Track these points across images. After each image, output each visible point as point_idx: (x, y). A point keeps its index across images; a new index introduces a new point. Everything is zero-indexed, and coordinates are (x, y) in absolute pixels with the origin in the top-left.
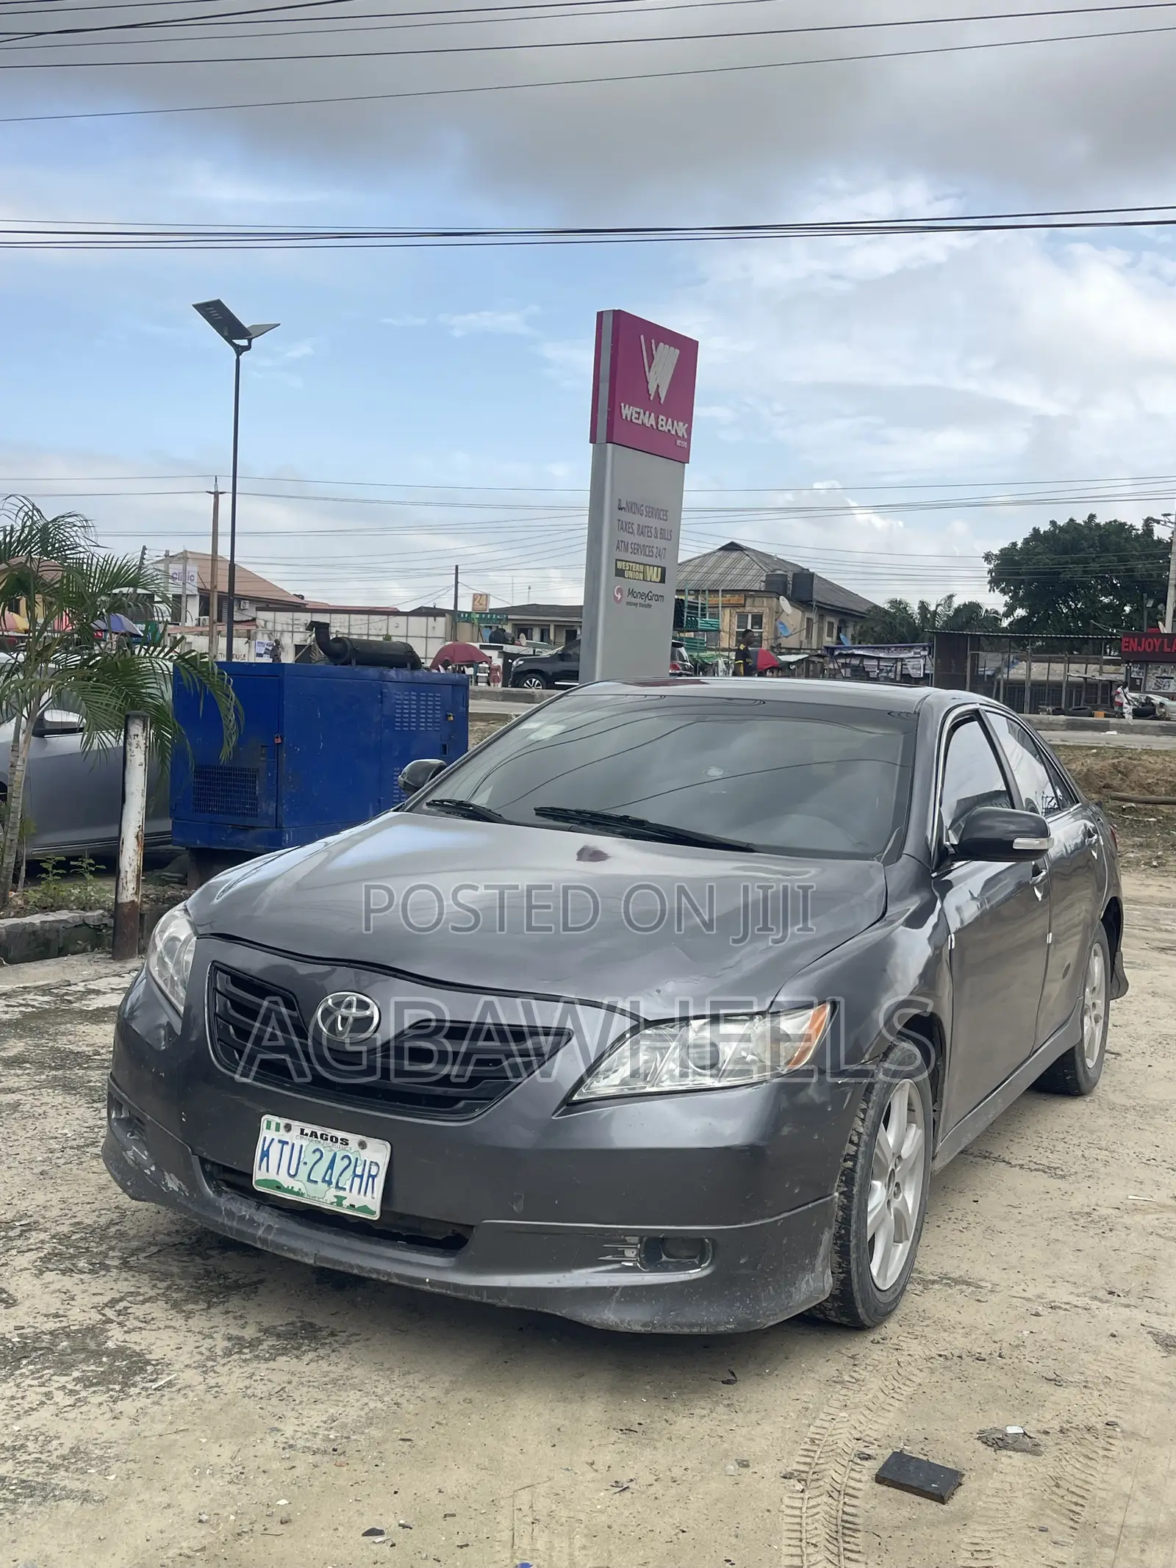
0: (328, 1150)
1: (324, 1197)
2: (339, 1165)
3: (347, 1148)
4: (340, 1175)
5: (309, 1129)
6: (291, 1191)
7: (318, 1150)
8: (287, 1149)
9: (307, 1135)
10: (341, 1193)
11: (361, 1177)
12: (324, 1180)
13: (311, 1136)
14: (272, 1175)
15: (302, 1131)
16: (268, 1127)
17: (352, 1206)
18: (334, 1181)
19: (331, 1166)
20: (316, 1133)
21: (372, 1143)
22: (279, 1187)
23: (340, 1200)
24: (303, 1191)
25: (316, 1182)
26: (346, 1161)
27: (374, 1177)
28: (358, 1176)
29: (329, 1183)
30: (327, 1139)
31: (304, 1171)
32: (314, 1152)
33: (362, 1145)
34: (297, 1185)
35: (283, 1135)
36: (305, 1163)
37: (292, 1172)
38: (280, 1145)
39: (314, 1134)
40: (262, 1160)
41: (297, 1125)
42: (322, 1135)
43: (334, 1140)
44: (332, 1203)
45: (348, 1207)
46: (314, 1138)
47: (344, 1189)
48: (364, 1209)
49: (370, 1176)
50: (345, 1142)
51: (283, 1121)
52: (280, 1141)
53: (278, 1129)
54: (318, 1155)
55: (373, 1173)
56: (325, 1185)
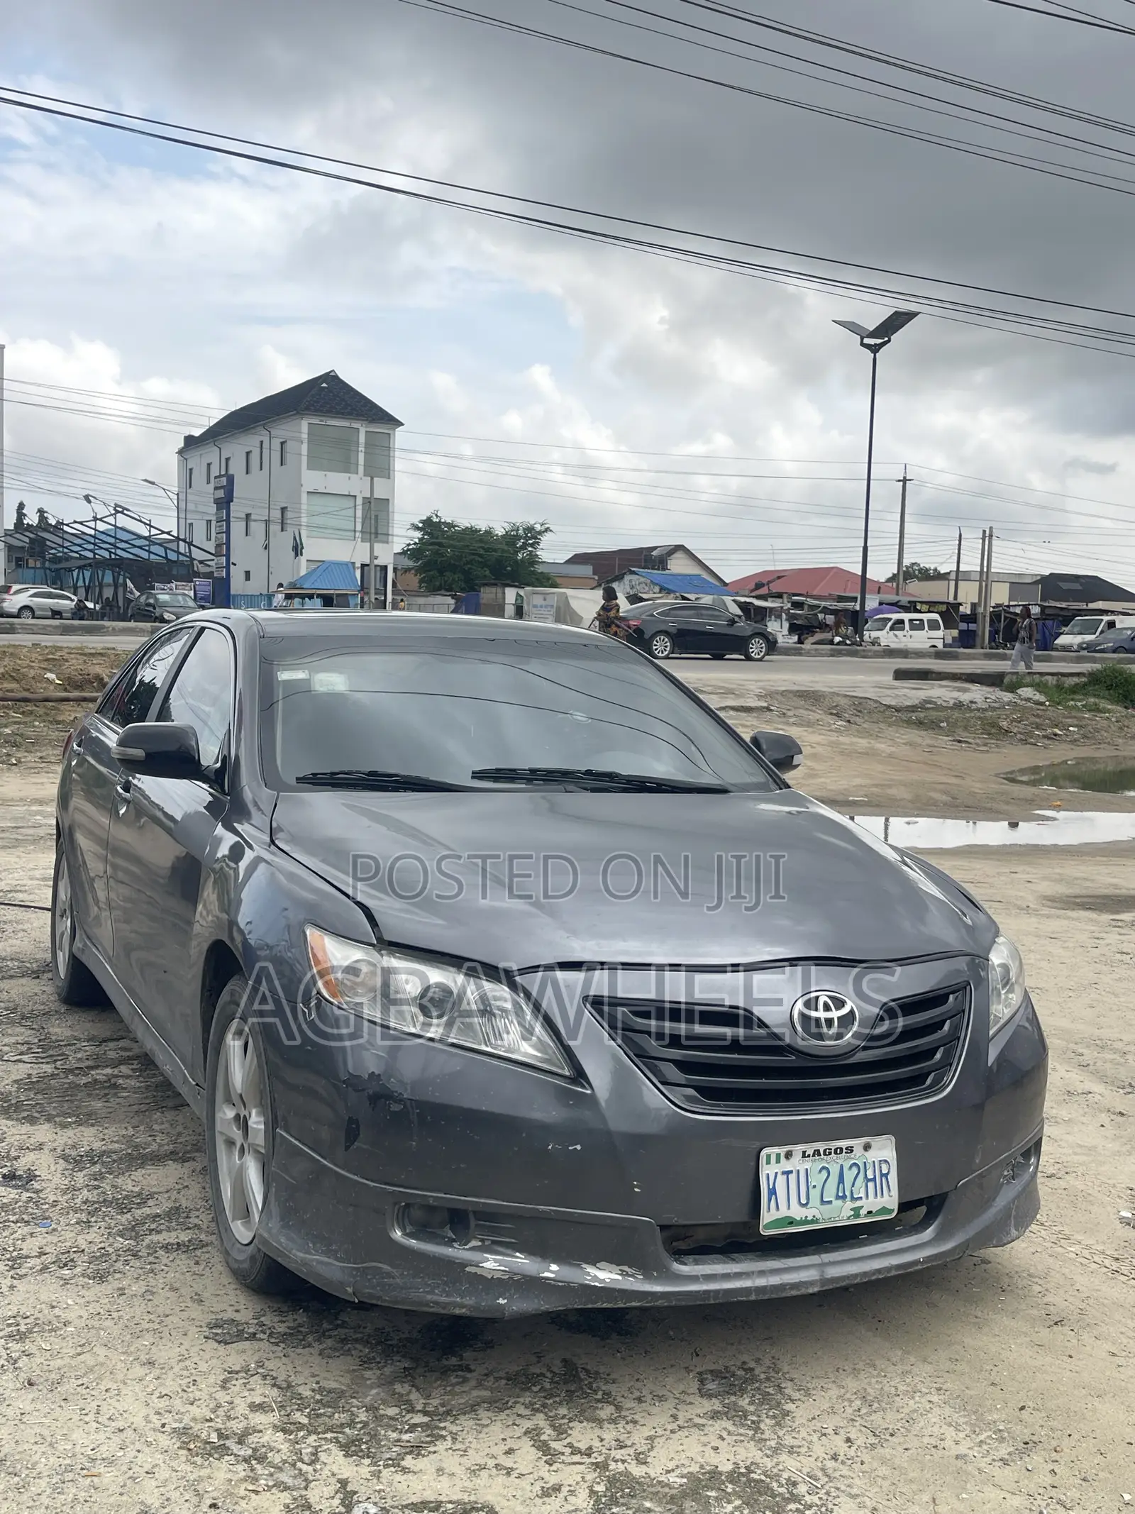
0: (834, 1164)
1: (841, 1214)
2: (849, 1176)
3: (852, 1155)
4: (853, 1185)
5: (810, 1148)
6: (805, 1222)
7: (824, 1168)
8: (793, 1177)
9: (809, 1156)
10: (858, 1204)
11: (874, 1179)
12: (838, 1197)
13: (814, 1156)
14: (784, 1212)
15: (804, 1153)
16: (768, 1162)
17: (870, 1212)
18: (848, 1193)
19: (841, 1179)
20: (818, 1151)
21: (877, 1141)
22: (791, 1222)
23: (856, 1211)
24: (819, 1216)
25: (830, 1202)
26: (855, 1170)
27: (886, 1175)
28: (871, 1180)
29: (844, 1197)
30: (830, 1153)
31: (815, 1194)
32: (820, 1171)
33: (867, 1147)
34: (809, 1213)
35: (786, 1165)
36: (814, 1187)
37: (804, 1201)
38: (785, 1177)
39: (817, 1153)
40: (770, 1200)
41: (798, 1149)
42: (825, 1151)
43: (838, 1151)
44: (849, 1218)
45: (865, 1216)
46: (817, 1157)
47: (861, 1198)
48: (884, 1210)
49: (882, 1175)
50: (850, 1150)
51: (783, 1150)
52: (784, 1173)
53: (778, 1161)
54: (824, 1174)
55: (884, 1171)
56: (840, 1202)
